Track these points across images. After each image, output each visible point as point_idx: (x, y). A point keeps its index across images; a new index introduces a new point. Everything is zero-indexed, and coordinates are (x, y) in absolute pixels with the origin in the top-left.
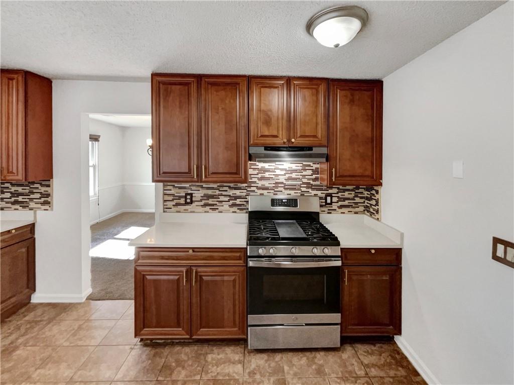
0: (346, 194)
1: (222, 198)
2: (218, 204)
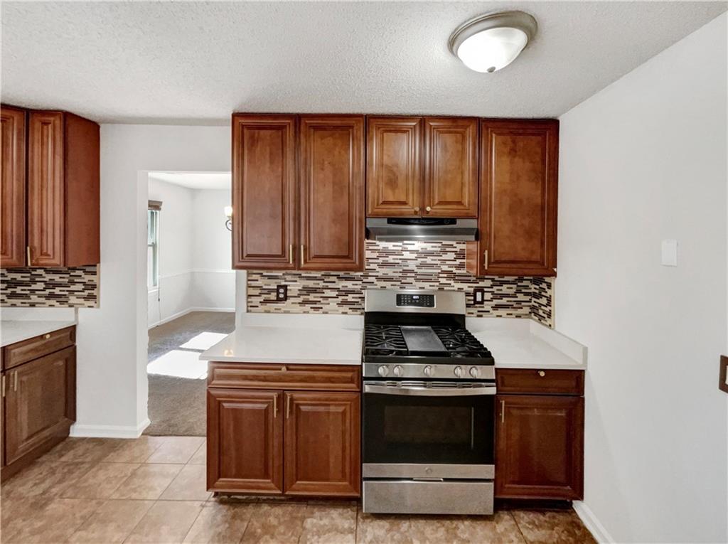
0: (505, 289)
1: (328, 293)
2: (322, 302)
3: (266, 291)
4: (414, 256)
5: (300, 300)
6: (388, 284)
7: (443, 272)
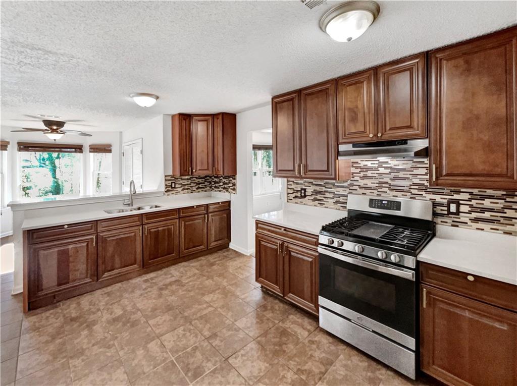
0: (487, 203)
1: (327, 195)
2: (325, 200)
3: (295, 191)
4: (388, 171)
5: (312, 198)
6: (368, 192)
7: (414, 184)
